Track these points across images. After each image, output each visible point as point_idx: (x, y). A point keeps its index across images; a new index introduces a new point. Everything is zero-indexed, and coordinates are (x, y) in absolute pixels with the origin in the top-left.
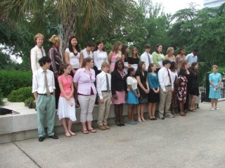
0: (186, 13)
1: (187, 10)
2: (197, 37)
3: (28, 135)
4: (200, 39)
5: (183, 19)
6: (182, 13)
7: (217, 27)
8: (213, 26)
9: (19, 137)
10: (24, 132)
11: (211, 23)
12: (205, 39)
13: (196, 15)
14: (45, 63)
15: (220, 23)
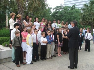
0: (59, 8)
1: (59, 6)
2: (64, 18)
3: (8, 60)
4: (65, 19)
5: (57, 10)
6: (57, 8)
7: (72, 14)
8: (70, 14)
9: (4, 61)
10: (6, 58)
11: (69, 12)
12: (67, 19)
13: (63, 9)
14: (16, 26)
15: (73, 12)
